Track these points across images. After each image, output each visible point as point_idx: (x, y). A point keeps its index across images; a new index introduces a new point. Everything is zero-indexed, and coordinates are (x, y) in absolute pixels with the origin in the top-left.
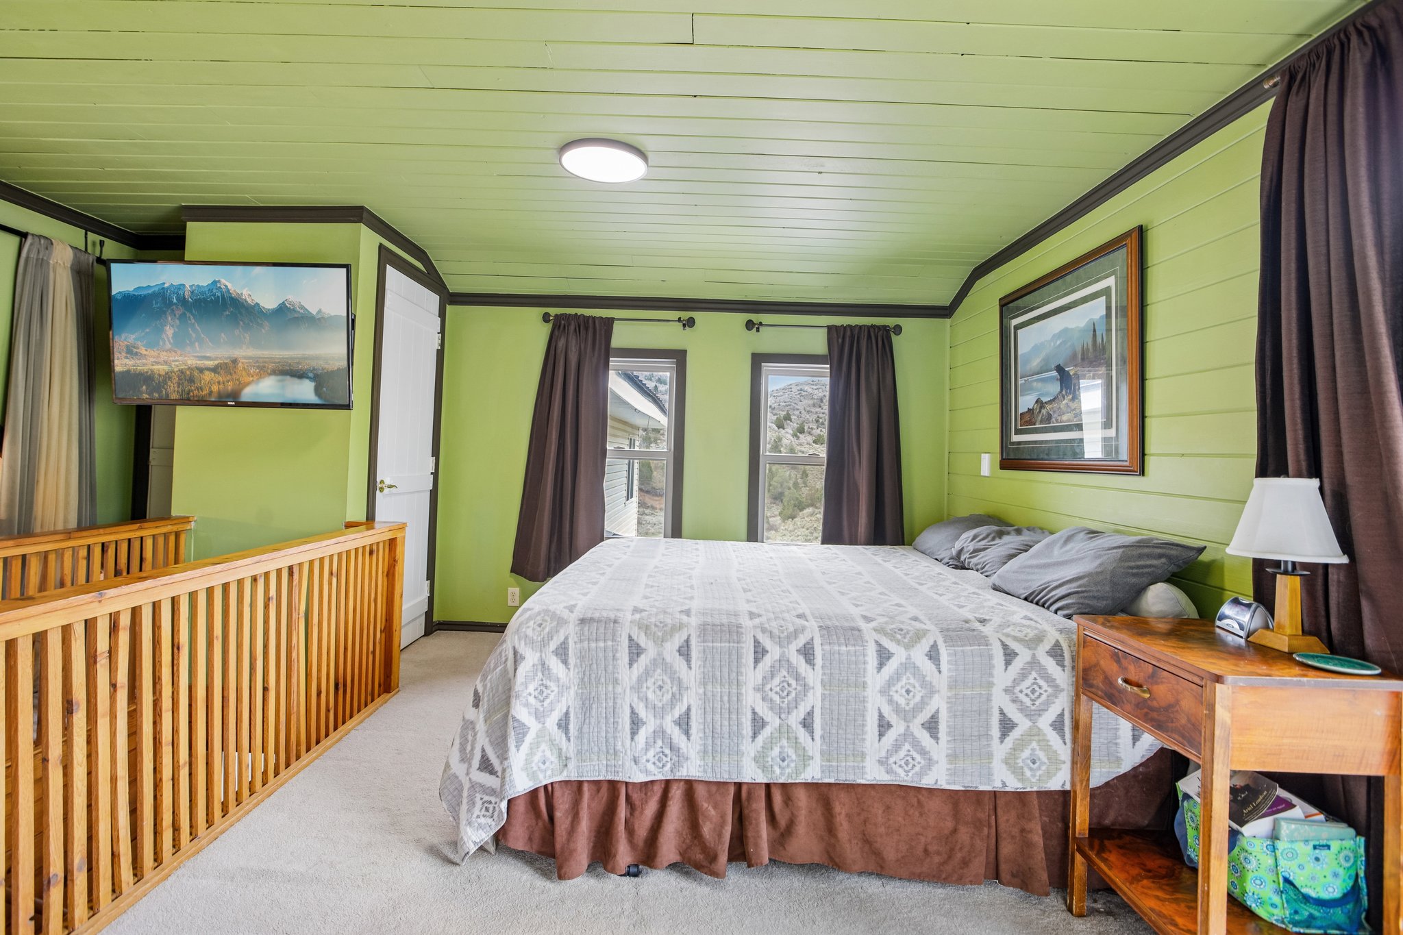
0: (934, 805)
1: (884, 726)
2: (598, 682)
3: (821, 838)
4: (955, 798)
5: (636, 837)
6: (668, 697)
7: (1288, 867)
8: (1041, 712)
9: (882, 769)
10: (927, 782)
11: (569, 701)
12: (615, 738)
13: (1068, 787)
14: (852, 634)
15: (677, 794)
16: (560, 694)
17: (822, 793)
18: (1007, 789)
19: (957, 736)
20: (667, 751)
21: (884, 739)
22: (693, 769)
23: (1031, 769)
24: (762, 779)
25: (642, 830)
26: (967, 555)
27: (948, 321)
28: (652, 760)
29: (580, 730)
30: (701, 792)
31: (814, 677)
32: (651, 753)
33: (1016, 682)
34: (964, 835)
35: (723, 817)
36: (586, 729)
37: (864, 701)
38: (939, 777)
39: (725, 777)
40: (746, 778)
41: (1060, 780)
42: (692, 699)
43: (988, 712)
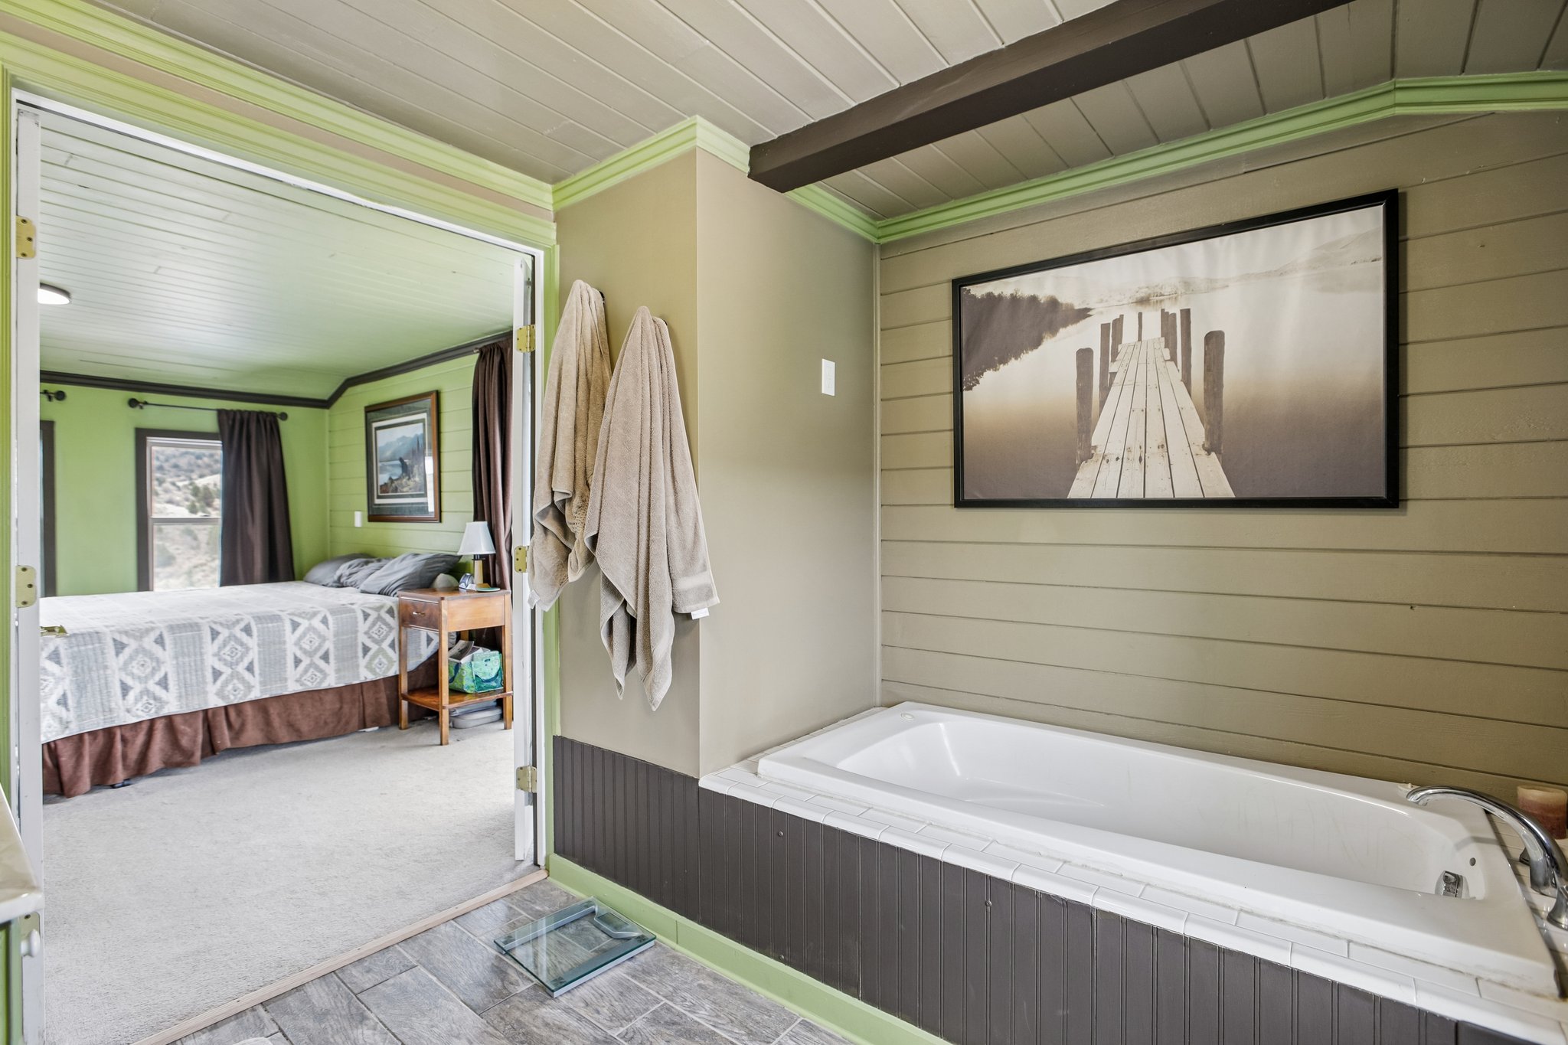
0: (329, 698)
1: (297, 662)
2: (90, 670)
3: (262, 730)
4: (338, 691)
5: (128, 761)
6: (149, 670)
7: (476, 671)
8: (383, 640)
9: (298, 684)
10: (324, 686)
11: (67, 686)
12: (109, 701)
13: (398, 673)
14: (275, 618)
15: (160, 727)
16: (57, 683)
17: (261, 705)
18: (368, 680)
19: (340, 659)
20: (152, 701)
21: (298, 669)
22: (173, 707)
23: (379, 668)
24: (222, 703)
25: (134, 754)
26: (345, 578)
27: (326, 412)
28: (141, 708)
29: (79, 703)
30: (178, 721)
31: (252, 642)
32: (139, 705)
33: (370, 628)
34: (346, 708)
35: (196, 731)
36: (83, 700)
37: (285, 650)
38: (332, 681)
39: (197, 708)
40: (211, 705)
41: (393, 671)
42: (168, 667)
43: (356, 645)
